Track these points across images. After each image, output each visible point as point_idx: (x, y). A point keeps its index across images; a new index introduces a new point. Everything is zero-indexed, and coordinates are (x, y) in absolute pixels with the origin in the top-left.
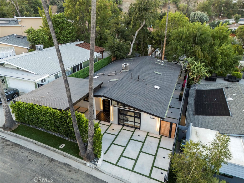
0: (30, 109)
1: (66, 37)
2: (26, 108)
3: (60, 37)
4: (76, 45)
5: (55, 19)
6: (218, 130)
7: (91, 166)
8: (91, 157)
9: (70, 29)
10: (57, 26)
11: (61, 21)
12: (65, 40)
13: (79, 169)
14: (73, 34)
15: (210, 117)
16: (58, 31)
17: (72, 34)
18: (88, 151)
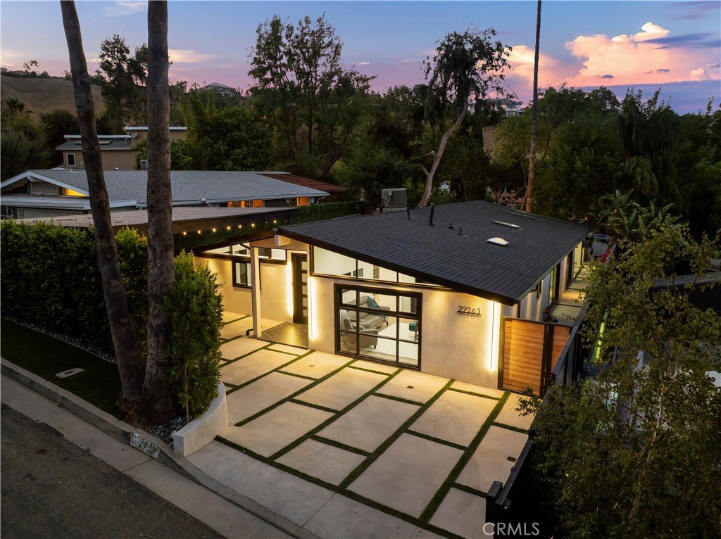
4: (261, 174)
7: (149, 443)
8: (158, 408)
13: (88, 451)
18: (148, 377)
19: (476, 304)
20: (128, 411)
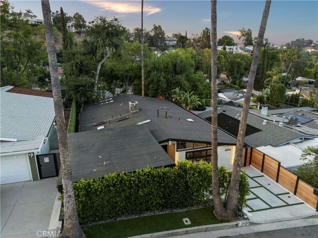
0: (115, 185)
4: (7, 92)
7: (245, 223)
13: (241, 235)
18: (234, 205)
19: (230, 147)
20: (228, 219)
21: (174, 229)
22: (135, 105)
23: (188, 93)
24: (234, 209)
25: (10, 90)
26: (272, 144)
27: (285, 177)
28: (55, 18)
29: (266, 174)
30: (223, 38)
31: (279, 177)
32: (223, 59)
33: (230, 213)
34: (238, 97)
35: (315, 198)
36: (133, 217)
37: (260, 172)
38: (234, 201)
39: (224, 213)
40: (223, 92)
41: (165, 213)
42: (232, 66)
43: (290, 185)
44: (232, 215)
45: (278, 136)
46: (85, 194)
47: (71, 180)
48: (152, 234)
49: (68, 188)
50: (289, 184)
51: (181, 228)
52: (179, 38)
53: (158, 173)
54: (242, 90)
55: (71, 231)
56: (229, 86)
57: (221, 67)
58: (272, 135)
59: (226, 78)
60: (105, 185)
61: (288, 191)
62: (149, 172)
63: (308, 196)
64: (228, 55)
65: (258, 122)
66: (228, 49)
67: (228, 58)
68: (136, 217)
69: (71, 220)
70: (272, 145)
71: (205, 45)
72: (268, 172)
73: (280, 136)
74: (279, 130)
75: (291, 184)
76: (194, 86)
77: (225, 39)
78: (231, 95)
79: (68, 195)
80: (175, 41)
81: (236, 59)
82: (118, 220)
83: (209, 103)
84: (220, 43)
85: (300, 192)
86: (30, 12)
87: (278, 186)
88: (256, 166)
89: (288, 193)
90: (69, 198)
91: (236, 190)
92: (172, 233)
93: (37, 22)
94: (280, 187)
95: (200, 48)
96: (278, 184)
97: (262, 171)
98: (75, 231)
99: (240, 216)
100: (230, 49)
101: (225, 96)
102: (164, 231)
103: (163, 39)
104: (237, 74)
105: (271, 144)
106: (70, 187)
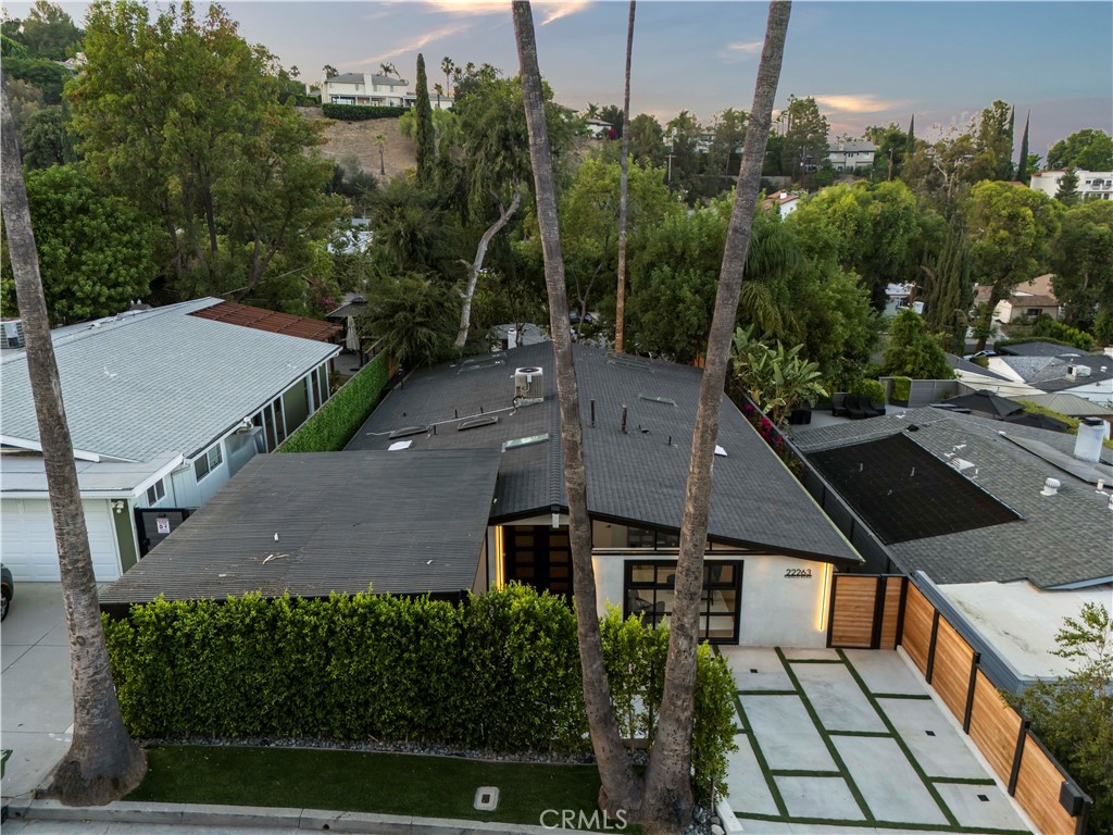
0: (249, 631)
1: (104, 281)
2: (219, 631)
3: (75, 282)
4: (191, 314)
5: (37, 193)
6: (1027, 579)
8: (684, 807)
9: (127, 242)
10: (48, 228)
11: (73, 205)
12: (103, 299)
14: (142, 266)
15: (951, 537)
16: (61, 251)
17: (137, 267)
18: (668, 777)
19: (807, 565)
20: (640, 823)
21: (426, 814)
22: (529, 380)
23: (781, 348)
24: (669, 791)
25: (205, 309)
26: (1036, 579)
27: (989, 718)
28: (462, 84)
29: (939, 693)
30: (1073, 140)
31: (973, 712)
32: (1032, 226)
33: (653, 802)
34: (1072, 377)
35: (1069, 824)
36: (325, 746)
37: (921, 678)
38: (669, 762)
39: (629, 800)
40: (1012, 354)
41: (433, 754)
42: (1070, 251)
43: (1001, 749)
44: (659, 810)
45: (1077, 547)
46: (156, 642)
47: (84, 590)
48: (340, 813)
49: (75, 615)
50: (998, 745)
51: (450, 818)
52: (883, 142)
53: (399, 614)
54: (1100, 352)
55: (87, 748)
56: (1049, 331)
57: (1017, 253)
58: (1055, 543)
59: (1052, 296)
60: (219, 624)
61: (993, 775)
62: (370, 608)
63: (1048, 810)
64: (1055, 208)
65: (1024, 484)
66: (1088, 182)
67: (1051, 221)
68: (334, 748)
69: (88, 713)
70: (1033, 583)
71: (983, 168)
72: (945, 684)
73: (1087, 551)
74: (1098, 527)
75: (1004, 747)
76: (818, 326)
77: (1081, 142)
78: (1040, 368)
79: (77, 634)
80: (867, 152)
81: (1092, 223)
82: (272, 745)
83: (906, 392)
84: (1057, 160)
85: (1028, 786)
86: (390, 71)
87: (965, 746)
88: (916, 653)
89: (991, 782)
90: (81, 645)
91: (678, 720)
92: (411, 825)
93: (407, 101)
94: (969, 752)
95: (961, 179)
96: (967, 739)
97: (929, 680)
98: (98, 750)
99: (697, 822)
100: (1098, 182)
101: (1016, 370)
102: (384, 813)
103: (820, 146)
104: (1089, 286)
105: (1032, 577)
106: (84, 614)
